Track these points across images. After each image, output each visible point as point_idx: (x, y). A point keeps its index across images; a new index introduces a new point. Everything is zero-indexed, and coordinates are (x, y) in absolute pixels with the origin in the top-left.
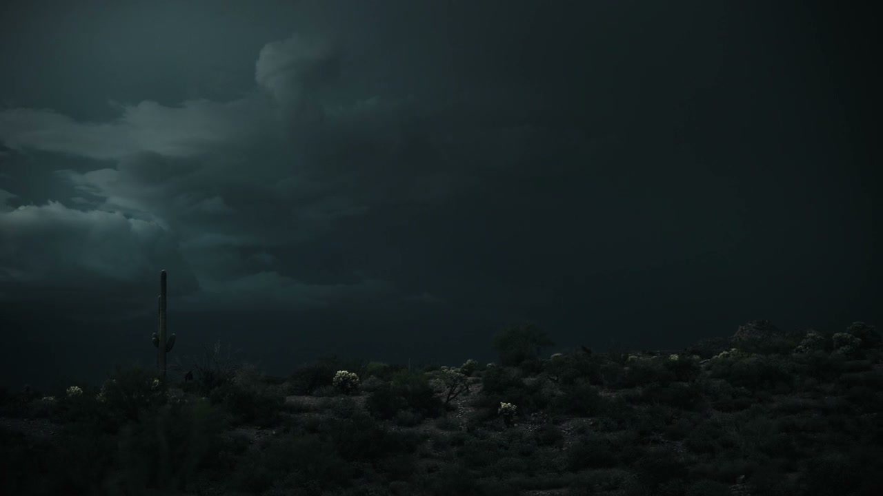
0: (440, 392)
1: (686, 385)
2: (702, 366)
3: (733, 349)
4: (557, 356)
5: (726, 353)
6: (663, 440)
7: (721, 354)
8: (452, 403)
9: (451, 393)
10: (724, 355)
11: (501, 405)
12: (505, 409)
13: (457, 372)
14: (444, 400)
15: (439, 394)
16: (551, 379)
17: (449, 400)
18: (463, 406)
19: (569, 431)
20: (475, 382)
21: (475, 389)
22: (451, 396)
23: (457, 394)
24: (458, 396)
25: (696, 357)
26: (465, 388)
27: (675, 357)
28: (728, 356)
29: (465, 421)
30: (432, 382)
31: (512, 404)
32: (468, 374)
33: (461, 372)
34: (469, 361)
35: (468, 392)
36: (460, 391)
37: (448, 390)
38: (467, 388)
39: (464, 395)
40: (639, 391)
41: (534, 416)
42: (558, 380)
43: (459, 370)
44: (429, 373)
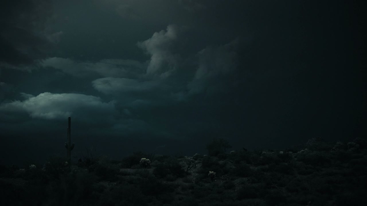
0: (184, 167)
1: (286, 164)
2: (293, 156)
3: (306, 149)
4: (233, 152)
5: (303, 150)
6: (277, 187)
7: (301, 151)
8: (189, 171)
9: (189, 167)
10: (302, 152)
11: (209, 172)
12: (212, 174)
13: (191, 159)
14: (186, 170)
15: (184, 168)
16: (230, 162)
17: (187, 170)
18: (194, 173)
19: (237, 183)
20: (199, 163)
21: (199, 166)
22: (189, 169)
23: (191, 168)
24: (192, 169)
25: (291, 152)
26: (194, 165)
27: (282, 152)
28: (304, 152)
29: (194, 179)
30: (181, 163)
31: (214, 172)
32: (196, 160)
33: (193, 159)
34: (196, 154)
35: (196, 167)
36: (193, 167)
37: (187, 166)
38: (195, 165)
39: (194, 168)
40: (267, 166)
41: (223, 177)
42: (233, 162)
43: (192, 158)
44: (180, 159)
